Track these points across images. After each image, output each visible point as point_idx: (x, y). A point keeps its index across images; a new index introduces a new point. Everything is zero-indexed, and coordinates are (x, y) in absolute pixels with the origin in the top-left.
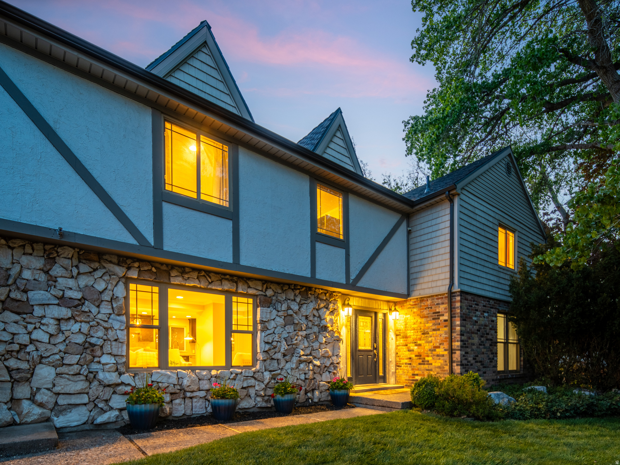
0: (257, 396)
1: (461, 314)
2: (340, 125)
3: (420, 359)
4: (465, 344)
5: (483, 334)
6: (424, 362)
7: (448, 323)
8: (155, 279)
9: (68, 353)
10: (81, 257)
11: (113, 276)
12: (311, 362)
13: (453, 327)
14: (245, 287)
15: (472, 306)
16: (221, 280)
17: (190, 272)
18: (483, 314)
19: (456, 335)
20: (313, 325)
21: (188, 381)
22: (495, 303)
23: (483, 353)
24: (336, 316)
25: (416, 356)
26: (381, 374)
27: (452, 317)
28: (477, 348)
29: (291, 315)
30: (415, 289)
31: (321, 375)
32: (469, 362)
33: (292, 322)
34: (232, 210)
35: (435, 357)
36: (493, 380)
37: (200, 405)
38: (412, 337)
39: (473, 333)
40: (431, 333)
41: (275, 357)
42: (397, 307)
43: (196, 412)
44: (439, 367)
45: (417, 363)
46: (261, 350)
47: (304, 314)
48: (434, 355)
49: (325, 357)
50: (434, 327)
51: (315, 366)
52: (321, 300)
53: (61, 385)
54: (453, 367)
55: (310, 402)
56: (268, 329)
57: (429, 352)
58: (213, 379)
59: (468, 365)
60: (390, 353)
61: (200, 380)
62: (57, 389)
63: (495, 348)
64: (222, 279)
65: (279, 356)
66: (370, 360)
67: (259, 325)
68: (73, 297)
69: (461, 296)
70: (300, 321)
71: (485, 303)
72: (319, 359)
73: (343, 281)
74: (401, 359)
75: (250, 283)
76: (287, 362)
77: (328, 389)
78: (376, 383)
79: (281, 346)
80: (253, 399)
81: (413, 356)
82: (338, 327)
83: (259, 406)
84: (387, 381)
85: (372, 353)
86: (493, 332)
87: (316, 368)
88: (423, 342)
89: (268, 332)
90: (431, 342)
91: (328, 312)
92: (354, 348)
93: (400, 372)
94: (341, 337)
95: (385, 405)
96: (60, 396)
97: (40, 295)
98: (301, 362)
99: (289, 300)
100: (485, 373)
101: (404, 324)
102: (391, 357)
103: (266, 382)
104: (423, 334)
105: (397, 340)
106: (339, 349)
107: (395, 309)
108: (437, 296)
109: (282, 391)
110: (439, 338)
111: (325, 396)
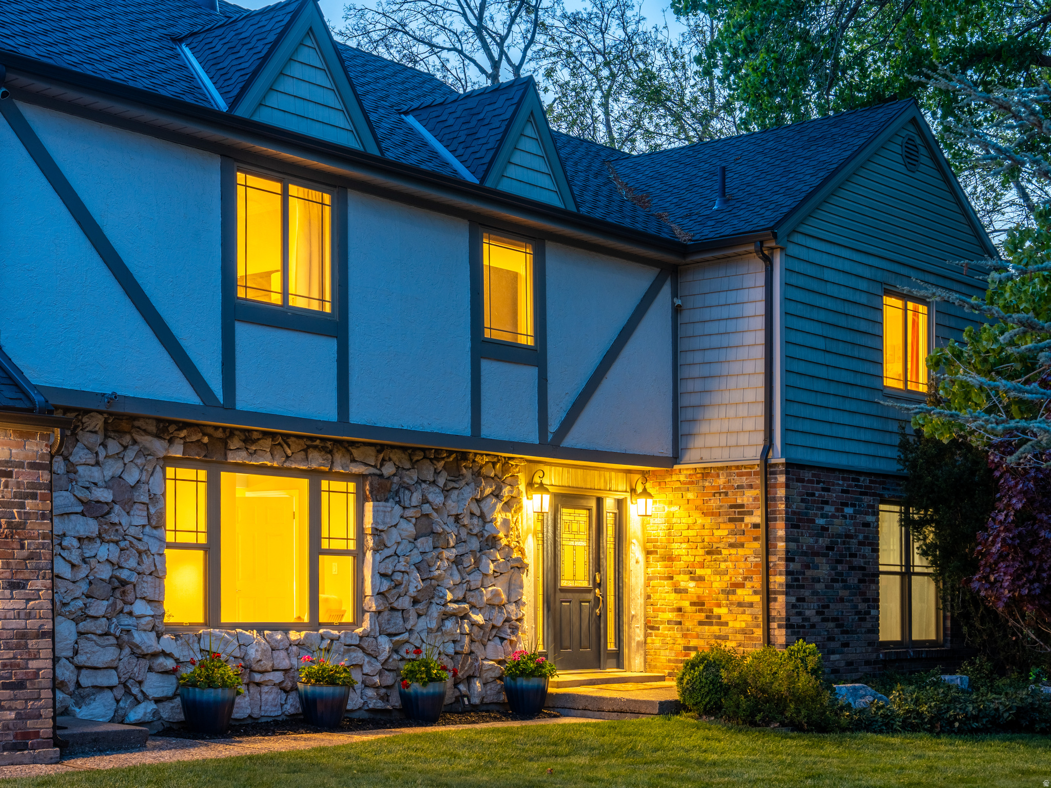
0: (366, 686)
1: (787, 513)
2: (532, 113)
3: (701, 611)
4: (797, 580)
5: (842, 555)
6: (709, 619)
7: (761, 532)
8: (205, 456)
9: (93, 598)
10: (110, 428)
11: (149, 457)
12: (465, 616)
13: (771, 542)
14: (347, 460)
15: (813, 495)
16: (305, 451)
17: (259, 439)
18: (842, 511)
19: (778, 561)
20: (468, 533)
21: (257, 651)
22: (871, 482)
23: (842, 600)
24: (515, 512)
25: (693, 604)
26: (611, 646)
27: (769, 518)
28: (827, 587)
29: (427, 515)
30: (691, 445)
31: (485, 645)
32: (806, 619)
33: (429, 530)
34: (337, 318)
35: (734, 608)
36: (867, 663)
37: (274, 699)
38: (684, 558)
39: (817, 554)
40: (725, 552)
41: (397, 605)
42: (648, 485)
43: (266, 711)
44: (743, 631)
45: (696, 622)
46: (373, 589)
47: (454, 513)
48: (731, 604)
49: (492, 606)
50: (732, 540)
51: (473, 624)
52: (487, 477)
53: (86, 653)
54: (772, 632)
55: (467, 703)
56: (386, 546)
57: (722, 596)
58: (295, 648)
59: (804, 627)
60: (632, 596)
61: (273, 650)
62: (81, 659)
63: (873, 587)
64: (309, 447)
65: (405, 603)
66: (586, 612)
67: (369, 537)
68: (102, 499)
69: (787, 473)
70: (445, 527)
71: (845, 485)
72: (481, 609)
73: (534, 438)
74: (659, 610)
75: (355, 452)
76: (419, 616)
77: (500, 678)
78: (599, 668)
79: (410, 581)
80: (358, 691)
81: (686, 604)
82: (518, 536)
83: (371, 706)
84: (626, 663)
85: (590, 597)
86: (867, 550)
87: (476, 629)
88: (709, 571)
89: (387, 552)
90: (726, 572)
91: (499, 506)
92: (551, 584)
93: (655, 641)
94: (526, 561)
95: (625, 708)
96: (84, 672)
97: (62, 498)
98: (446, 616)
99: (424, 481)
100: (846, 645)
101: (664, 527)
102: (635, 606)
103: (382, 658)
104: (708, 553)
105: (647, 564)
106: (522, 587)
107: (645, 490)
108: (737, 467)
109: (424, 676)
110: (742, 565)
111: (494, 693)
